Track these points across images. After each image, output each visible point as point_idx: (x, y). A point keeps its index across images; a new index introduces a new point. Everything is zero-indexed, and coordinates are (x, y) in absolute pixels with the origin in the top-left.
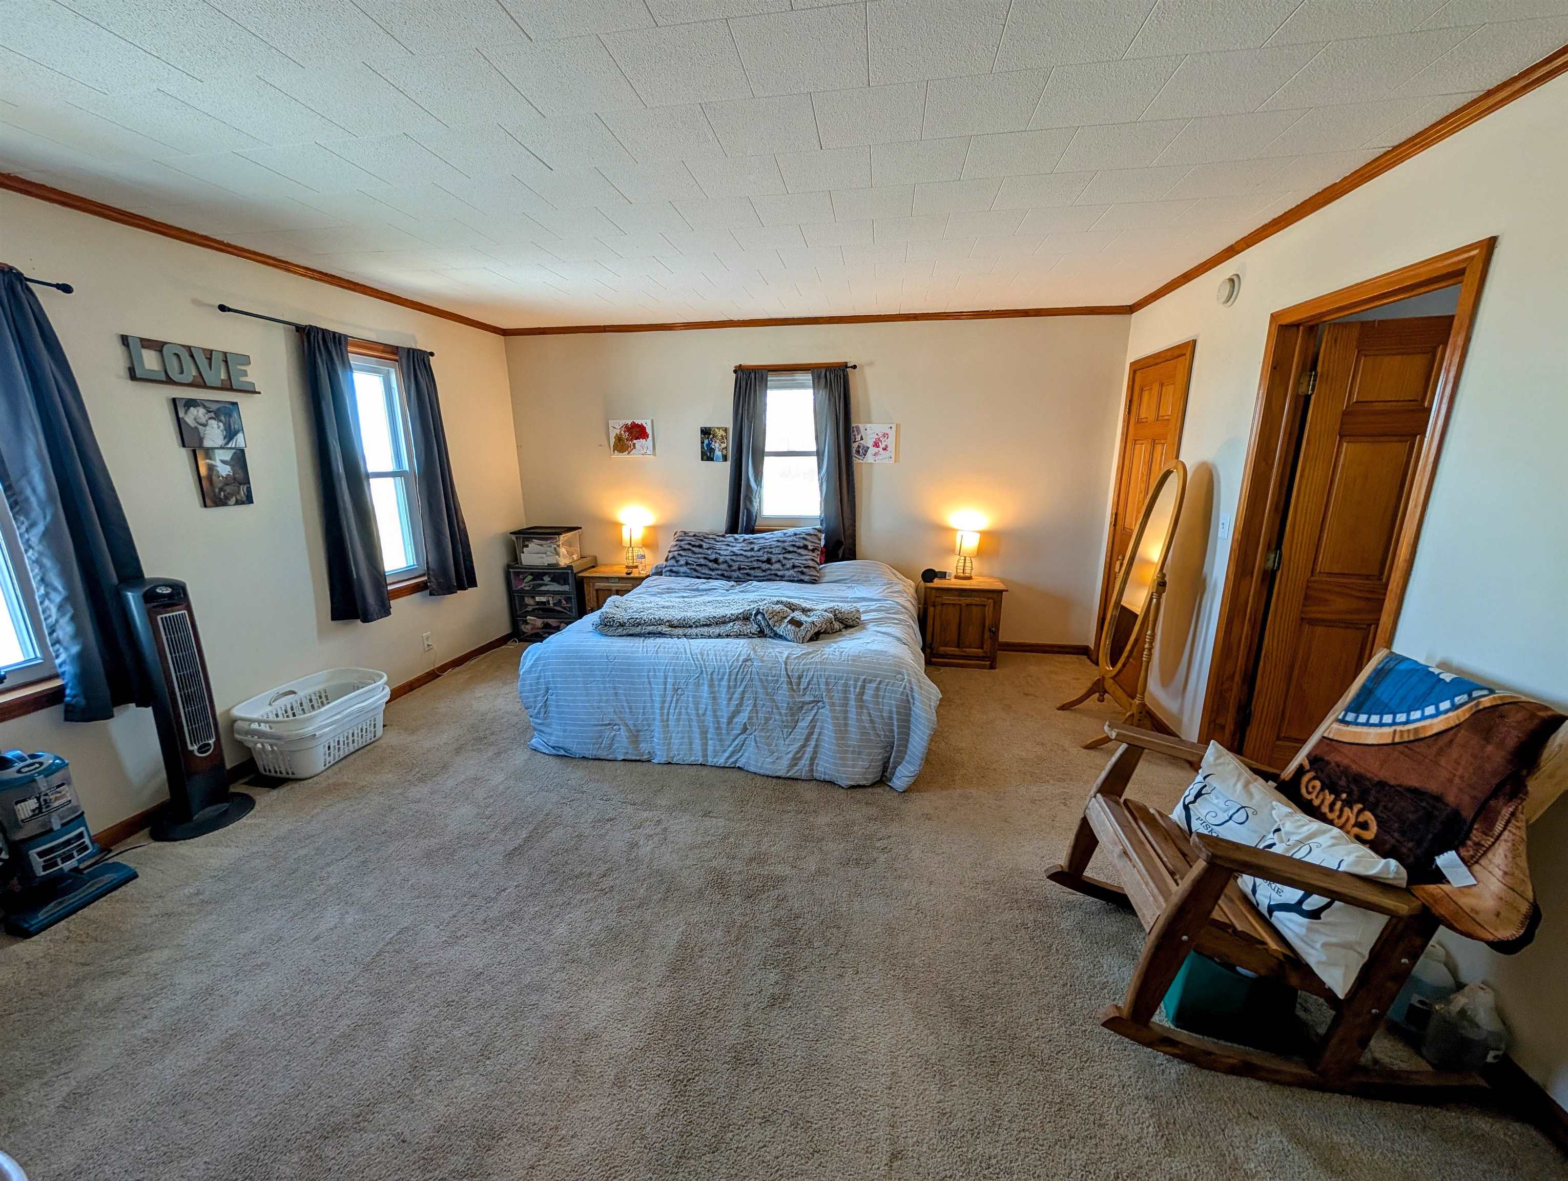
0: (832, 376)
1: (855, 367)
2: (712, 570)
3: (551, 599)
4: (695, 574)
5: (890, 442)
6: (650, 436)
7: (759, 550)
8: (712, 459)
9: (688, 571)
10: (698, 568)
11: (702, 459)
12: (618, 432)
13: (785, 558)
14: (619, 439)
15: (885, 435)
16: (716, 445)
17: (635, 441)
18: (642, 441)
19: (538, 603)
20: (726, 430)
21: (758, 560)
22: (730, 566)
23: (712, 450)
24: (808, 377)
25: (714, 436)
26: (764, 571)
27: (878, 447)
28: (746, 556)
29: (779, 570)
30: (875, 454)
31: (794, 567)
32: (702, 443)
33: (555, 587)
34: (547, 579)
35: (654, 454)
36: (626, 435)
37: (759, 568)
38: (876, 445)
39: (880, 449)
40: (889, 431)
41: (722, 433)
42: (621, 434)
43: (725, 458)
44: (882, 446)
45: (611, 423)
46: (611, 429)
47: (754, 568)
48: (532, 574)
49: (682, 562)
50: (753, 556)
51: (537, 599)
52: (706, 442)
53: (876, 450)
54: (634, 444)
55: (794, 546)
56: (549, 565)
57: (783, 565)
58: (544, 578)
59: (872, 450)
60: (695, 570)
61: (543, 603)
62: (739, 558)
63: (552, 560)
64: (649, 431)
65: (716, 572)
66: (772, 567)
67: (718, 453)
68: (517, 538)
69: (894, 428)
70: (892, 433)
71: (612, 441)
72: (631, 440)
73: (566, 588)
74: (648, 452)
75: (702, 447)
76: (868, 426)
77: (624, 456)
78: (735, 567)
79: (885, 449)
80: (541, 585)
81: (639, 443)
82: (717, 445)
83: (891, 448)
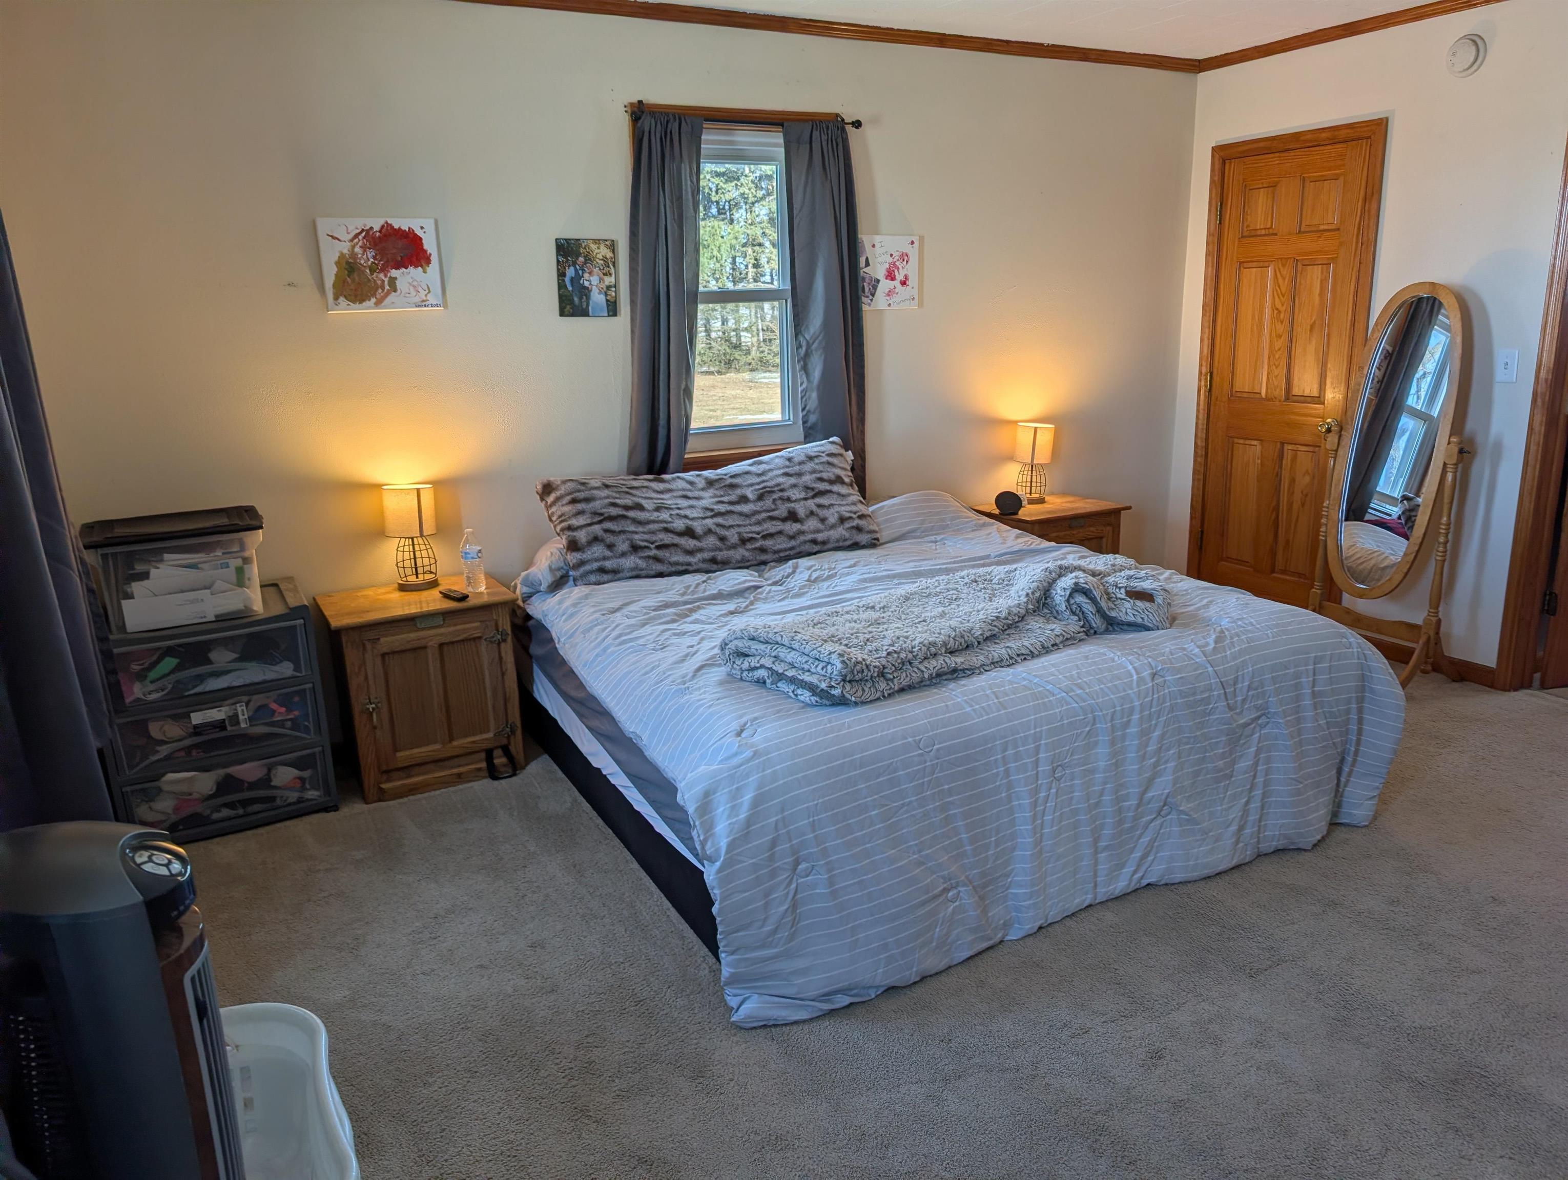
0: (824, 138)
1: (857, 124)
2: (690, 553)
3: (240, 708)
4: (659, 567)
5: (910, 269)
6: (434, 259)
7: (760, 498)
8: (585, 313)
9: (642, 564)
10: (660, 553)
11: (562, 314)
12: (345, 248)
13: (819, 506)
14: (348, 266)
15: (904, 257)
16: (592, 280)
17: (394, 273)
18: (414, 273)
19: (198, 730)
20: (612, 246)
21: (772, 518)
22: (722, 539)
23: (585, 292)
24: (774, 141)
25: (589, 259)
26: (792, 537)
27: (893, 279)
28: (741, 514)
29: (818, 531)
30: (890, 293)
31: (842, 520)
32: (561, 275)
33: (254, 673)
34: (221, 657)
35: (445, 305)
36: (367, 258)
37: (780, 532)
38: (891, 276)
39: (897, 283)
40: (908, 249)
41: (604, 252)
42: (353, 255)
43: (612, 309)
44: (900, 277)
45: (324, 226)
46: (324, 241)
47: (771, 535)
48: (169, 652)
49: (623, 546)
50: (756, 513)
51: (197, 718)
52: (570, 272)
53: (890, 284)
54: (393, 280)
55: (821, 480)
56: (220, 619)
57: (823, 520)
58: (213, 656)
59: (885, 285)
60: (657, 559)
61: (220, 725)
62: (730, 521)
63: (229, 602)
64: (429, 245)
65: (699, 556)
66: (805, 528)
67: (598, 298)
68: (104, 557)
69: (916, 244)
70: (913, 253)
71: (330, 273)
72: (384, 270)
73: (286, 669)
74: (432, 299)
75: (561, 286)
76: (877, 239)
77: (365, 312)
78: (734, 538)
79: (904, 283)
80: (201, 678)
81: (406, 277)
82: (595, 280)
83: (913, 281)
